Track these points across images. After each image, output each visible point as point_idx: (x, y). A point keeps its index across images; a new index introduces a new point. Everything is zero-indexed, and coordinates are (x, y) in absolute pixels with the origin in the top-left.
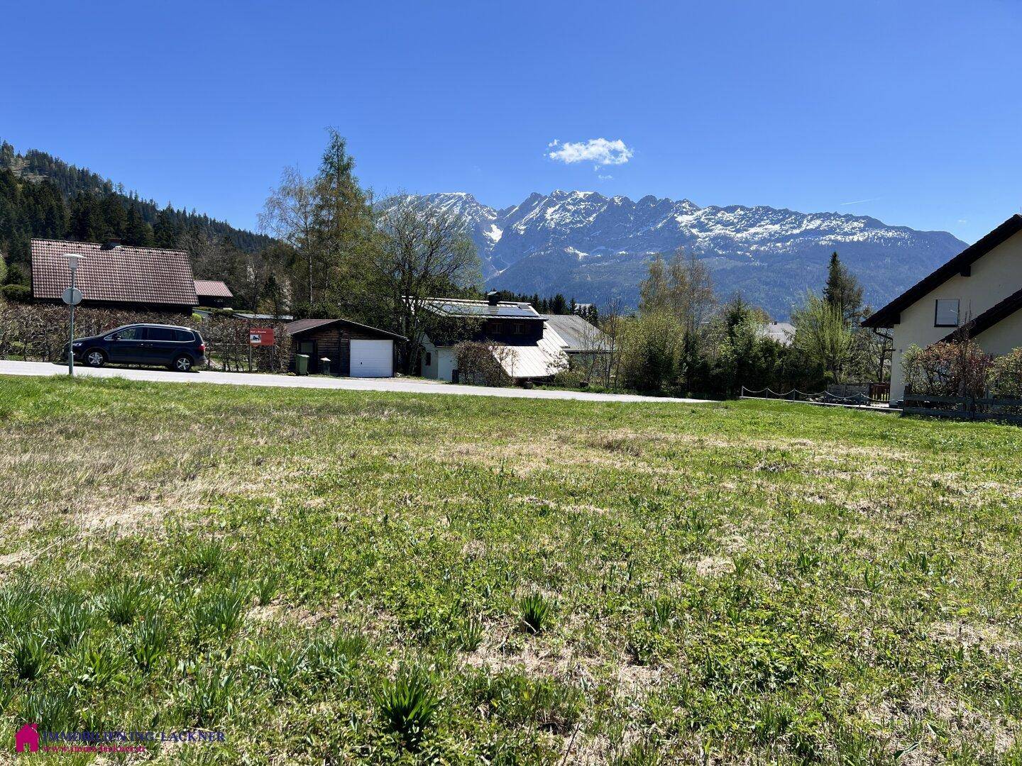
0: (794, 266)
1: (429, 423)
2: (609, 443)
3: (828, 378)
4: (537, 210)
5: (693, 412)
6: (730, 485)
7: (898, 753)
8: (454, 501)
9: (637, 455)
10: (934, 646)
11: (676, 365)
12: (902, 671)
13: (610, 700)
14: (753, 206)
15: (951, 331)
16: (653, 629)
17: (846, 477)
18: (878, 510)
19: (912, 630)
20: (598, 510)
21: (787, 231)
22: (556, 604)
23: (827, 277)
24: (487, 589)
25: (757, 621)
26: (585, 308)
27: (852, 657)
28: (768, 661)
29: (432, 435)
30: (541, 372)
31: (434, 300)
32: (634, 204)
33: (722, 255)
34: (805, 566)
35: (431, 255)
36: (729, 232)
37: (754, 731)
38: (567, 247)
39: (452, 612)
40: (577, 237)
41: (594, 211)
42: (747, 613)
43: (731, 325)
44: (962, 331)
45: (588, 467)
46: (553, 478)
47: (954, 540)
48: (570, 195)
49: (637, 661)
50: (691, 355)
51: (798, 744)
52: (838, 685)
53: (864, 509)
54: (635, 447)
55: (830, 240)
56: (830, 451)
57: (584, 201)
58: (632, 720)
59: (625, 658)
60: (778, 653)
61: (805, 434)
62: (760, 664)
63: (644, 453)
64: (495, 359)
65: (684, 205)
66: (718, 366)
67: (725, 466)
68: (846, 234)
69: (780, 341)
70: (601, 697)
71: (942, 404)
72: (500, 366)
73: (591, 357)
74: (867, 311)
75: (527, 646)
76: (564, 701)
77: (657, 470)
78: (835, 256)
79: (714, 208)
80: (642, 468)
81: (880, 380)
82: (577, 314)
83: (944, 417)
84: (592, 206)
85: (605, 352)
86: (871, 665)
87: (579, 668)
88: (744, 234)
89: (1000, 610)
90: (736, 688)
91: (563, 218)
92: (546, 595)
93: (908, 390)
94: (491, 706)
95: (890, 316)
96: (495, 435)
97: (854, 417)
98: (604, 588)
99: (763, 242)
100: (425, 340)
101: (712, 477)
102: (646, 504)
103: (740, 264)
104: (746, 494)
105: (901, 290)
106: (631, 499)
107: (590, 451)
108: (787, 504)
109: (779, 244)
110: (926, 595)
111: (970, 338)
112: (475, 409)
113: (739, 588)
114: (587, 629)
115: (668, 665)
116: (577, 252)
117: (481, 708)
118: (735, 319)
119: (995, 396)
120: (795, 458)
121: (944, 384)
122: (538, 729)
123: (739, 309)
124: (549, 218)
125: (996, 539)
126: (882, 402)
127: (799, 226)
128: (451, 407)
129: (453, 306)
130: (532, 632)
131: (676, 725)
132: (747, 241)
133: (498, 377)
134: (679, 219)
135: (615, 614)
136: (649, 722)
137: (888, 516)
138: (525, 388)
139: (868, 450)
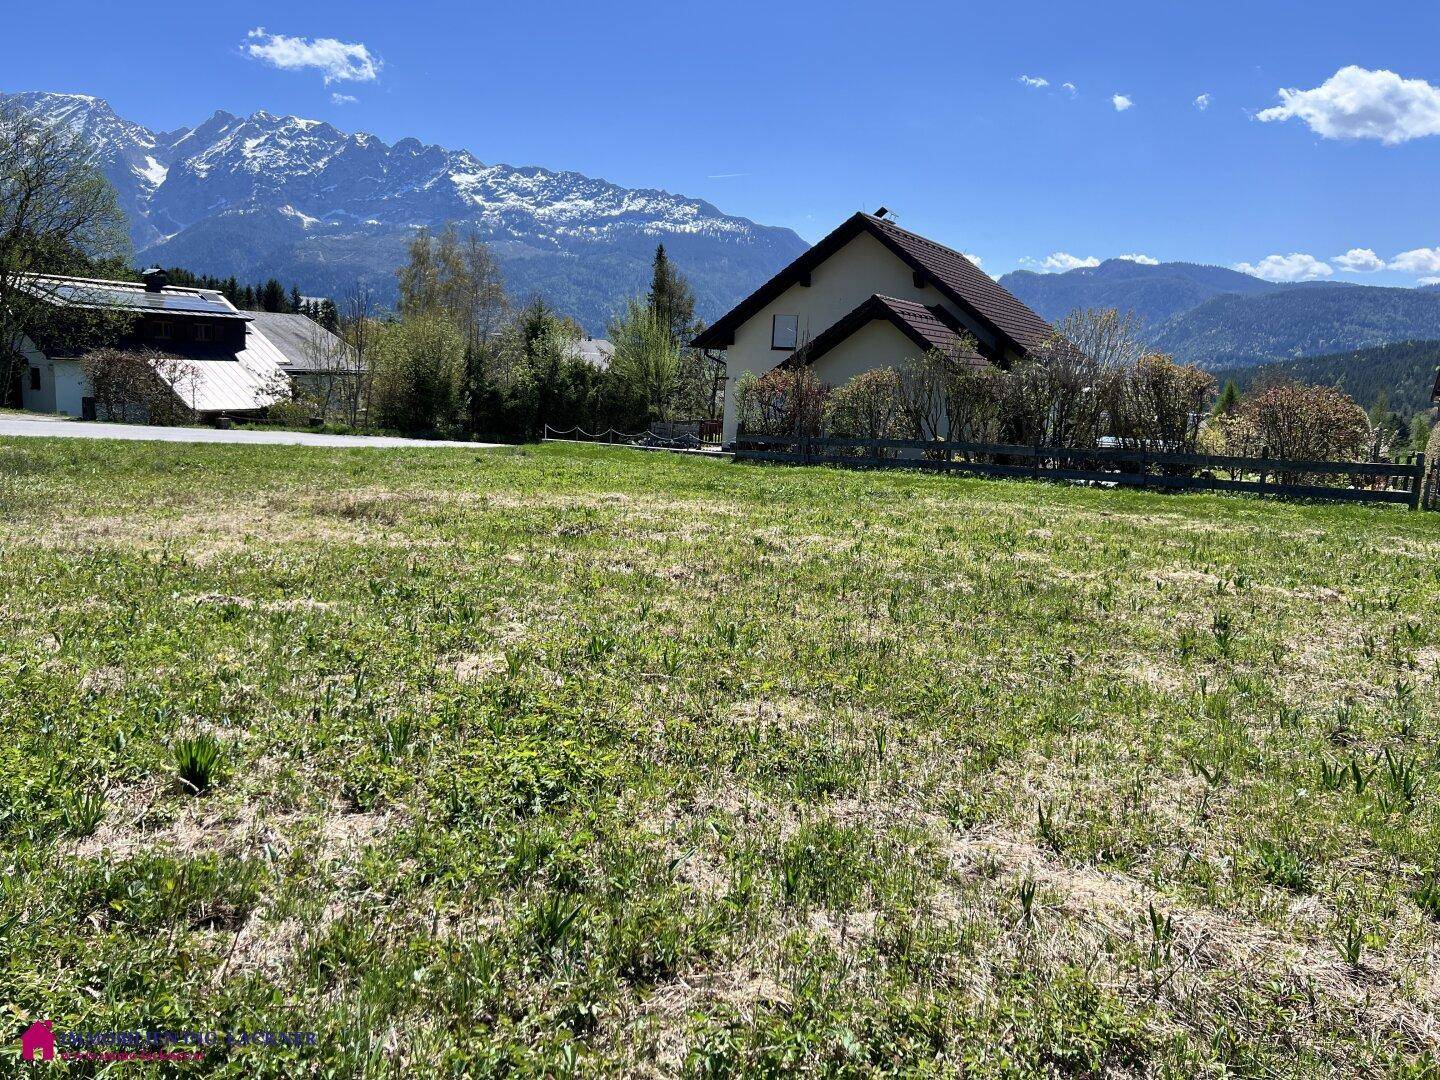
0: (614, 261)
1: (35, 486)
2: (348, 508)
3: (653, 415)
4: (228, 140)
5: (478, 460)
6: (517, 557)
7: (674, 863)
8: (73, 609)
9: (391, 523)
10: (730, 730)
11: (455, 393)
12: (691, 765)
13: (307, 869)
14: (559, 171)
15: (788, 355)
16: (382, 761)
17: (661, 538)
18: (692, 577)
19: (710, 715)
20: (320, 604)
21: (603, 211)
22: (236, 744)
23: (651, 279)
24: (118, 739)
25: (528, 730)
26: (316, 305)
27: (638, 757)
28: (532, 779)
29: (42, 506)
30: (245, 402)
31: (39, 277)
32: (388, 149)
33: (518, 238)
34: (596, 653)
35: (27, 198)
36: (527, 205)
37: (506, 870)
38: (283, 205)
39: (49, 782)
40: (302, 191)
41: (323, 154)
42: (515, 722)
43: (529, 339)
44: (798, 356)
45: (312, 545)
46: (252, 563)
47: (769, 605)
48: (283, 122)
49: (356, 808)
50: (476, 379)
51: (558, 876)
52: (618, 794)
53: (676, 577)
54: (389, 512)
55: (657, 228)
56: (645, 507)
57: (306, 134)
58: (337, 888)
59: (338, 806)
60: (546, 767)
61: (619, 486)
62: (522, 784)
63: (401, 520)
64: (162, 380)
65: (461, 158)
66: (513, 396)
67: (511, 532)
68: (676, 222)
69: (595, 364)
70: (297, 865)
71: (777, 446)
72: (170, 392)
73: (326, 379)
74: (699, 326)
75: (183, 814)
76: (235, 882)
77: (418, 543)
78: (661, 250)
79: (505, 167)
80: (396, 540)
81: (713, 416)
82: (303, 312)
83: (779, 462)
84: (320, 143)
85: (348, 373)
86: (660, 764)
87: (266, 832)
88: (547, 210)
89: (804, 680)
90: (488, 821)
91: (274, 159)
92: (222, 736)
93: (741, 428)
94: (112, 911)
95: (723, 334)
96: (159, 502)
97: (680, 464)
98: (317, 714)
99: (573, 223)
100: (27, 347)
101: (492, 548)
102: (394, 591)
103: (542, 252)
104: (535, 567)
105: (739, 300)
106: (373, 586)
107: (318, 520)
108: (586, 576)
109: (593, 229)
110: (729, 672)
111: (808, 363)
112: (125, 462)
113: (508, 689)
114: (284, 775)
115: (401, 806)
116: (299, 214)
117: (95, 917)
118: (535, 330)
119: (832, 435)
120: (603, 518)
121: (779, 421)
122: (190, 930)
123: (540, 318)
124: (250, 155)
125: (812, 601)
126: (714, 445)
127: (619, 205)
128: (78, 459)
129: (76, 289)
130: (193, 793)
131: (400, 884)
132: (551, 221)
133: (171, 411)
134: (456, 178)
135: (327, 749)
136: (363, 887)
137: (703, 583)
138: (218, 428)
139: (693, 504)
